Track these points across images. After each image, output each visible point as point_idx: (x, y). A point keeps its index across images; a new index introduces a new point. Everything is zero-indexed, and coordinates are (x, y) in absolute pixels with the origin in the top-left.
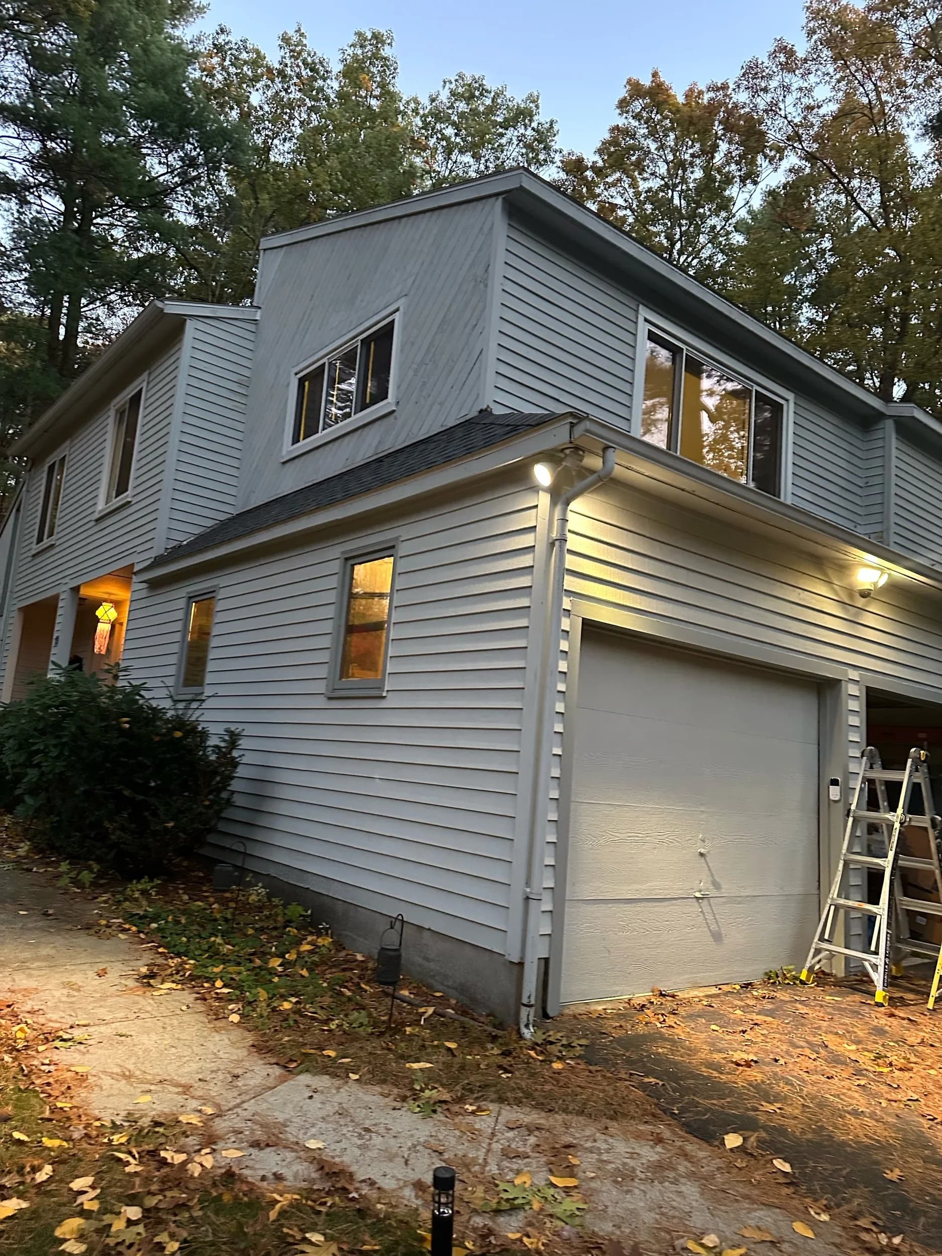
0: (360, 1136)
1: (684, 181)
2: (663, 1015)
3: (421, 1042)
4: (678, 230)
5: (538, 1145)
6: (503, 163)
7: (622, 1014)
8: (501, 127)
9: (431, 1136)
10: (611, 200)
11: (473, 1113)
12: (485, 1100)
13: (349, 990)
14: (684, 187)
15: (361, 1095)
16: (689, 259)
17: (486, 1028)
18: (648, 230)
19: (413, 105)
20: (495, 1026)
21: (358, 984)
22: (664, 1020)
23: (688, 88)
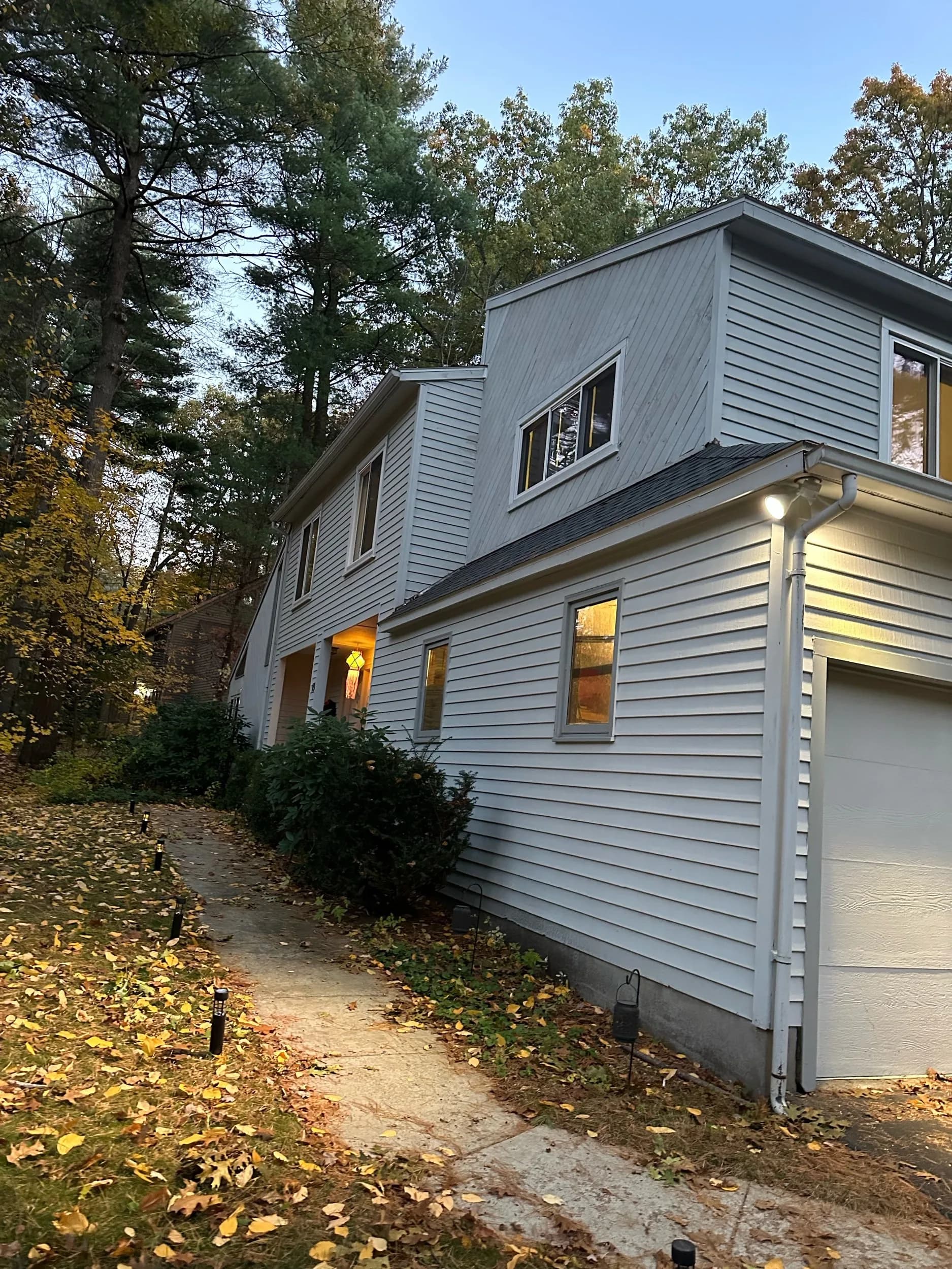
0: (599, 1198)
1: (935, 175)
2: (940, 1101)
3: (661, 1106)
4: (930, 227)
5: (792, 1232)
6: (729, 187)
7: (890, 1097)
8: (726, 152)
9: (674, 1207)
10: (850, 207)
11: (719, 1187)
12: (732, 1175)
13: (587, 1044)
14: (936, 182)
15: (599, 1154)
16: (946, 258)
17: (733, 1097)
18: (895, 233)
19: (633, 146)
20: (743, 1097)
21: (596, 1038)
22: (942, 1108)
23: (935, 78)
